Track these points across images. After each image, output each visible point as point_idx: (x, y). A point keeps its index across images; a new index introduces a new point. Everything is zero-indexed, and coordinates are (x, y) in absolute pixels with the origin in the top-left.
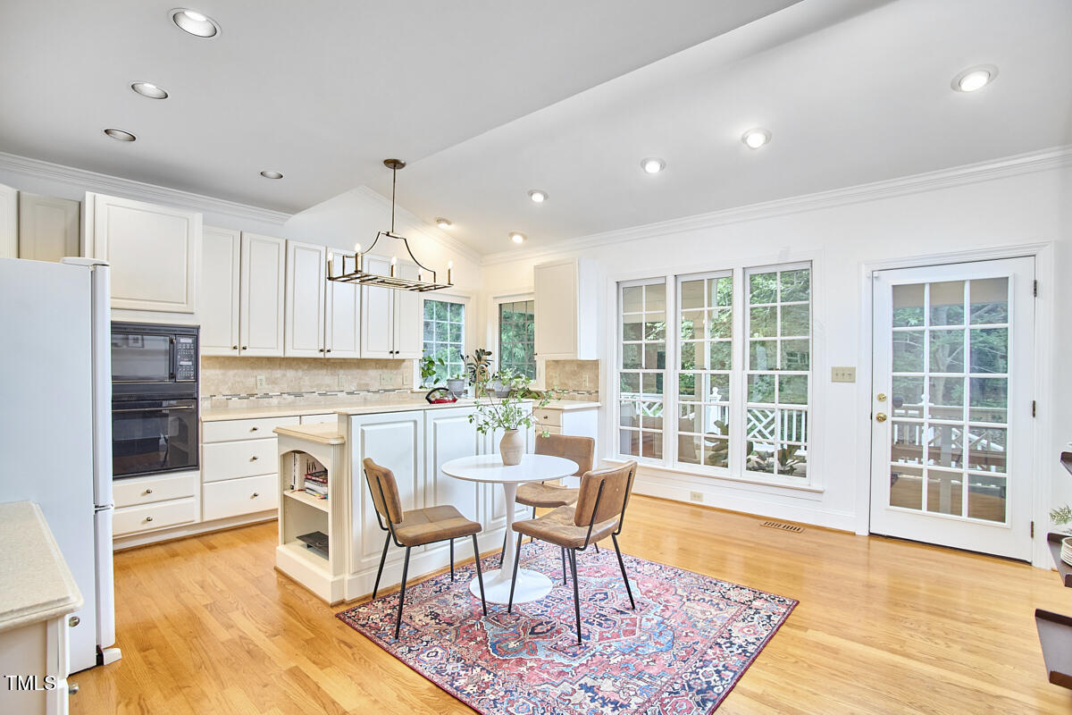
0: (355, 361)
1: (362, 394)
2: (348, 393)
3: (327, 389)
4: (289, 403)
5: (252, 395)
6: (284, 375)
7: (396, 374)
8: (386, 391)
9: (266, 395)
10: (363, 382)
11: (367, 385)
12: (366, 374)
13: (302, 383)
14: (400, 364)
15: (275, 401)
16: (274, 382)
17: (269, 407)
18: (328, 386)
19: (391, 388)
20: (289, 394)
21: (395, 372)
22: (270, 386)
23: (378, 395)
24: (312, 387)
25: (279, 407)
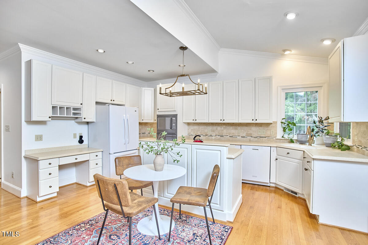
0: (245, 124)
1: (248, 138)
2: (242, 137)
3: (233, 135)
4: (218, 139)
5: (207, 135)
6: (217, 129)
7: (267, 130)
8: (261, 137)
9: (211, 136)
10: (249, 133)
11: (251, 134)
12: (251, 130)
13: (223, 132)
14: (269, 125)
15: (214, 138)
16: (214, 131)
17: (212, 140)
18: (233, 133)
19: (264, 136)
20: (218, 136)
21: (266, 129)
22: (212, 133)
23: (256, 139)
24: (227, 134)
25: (215, 140)
